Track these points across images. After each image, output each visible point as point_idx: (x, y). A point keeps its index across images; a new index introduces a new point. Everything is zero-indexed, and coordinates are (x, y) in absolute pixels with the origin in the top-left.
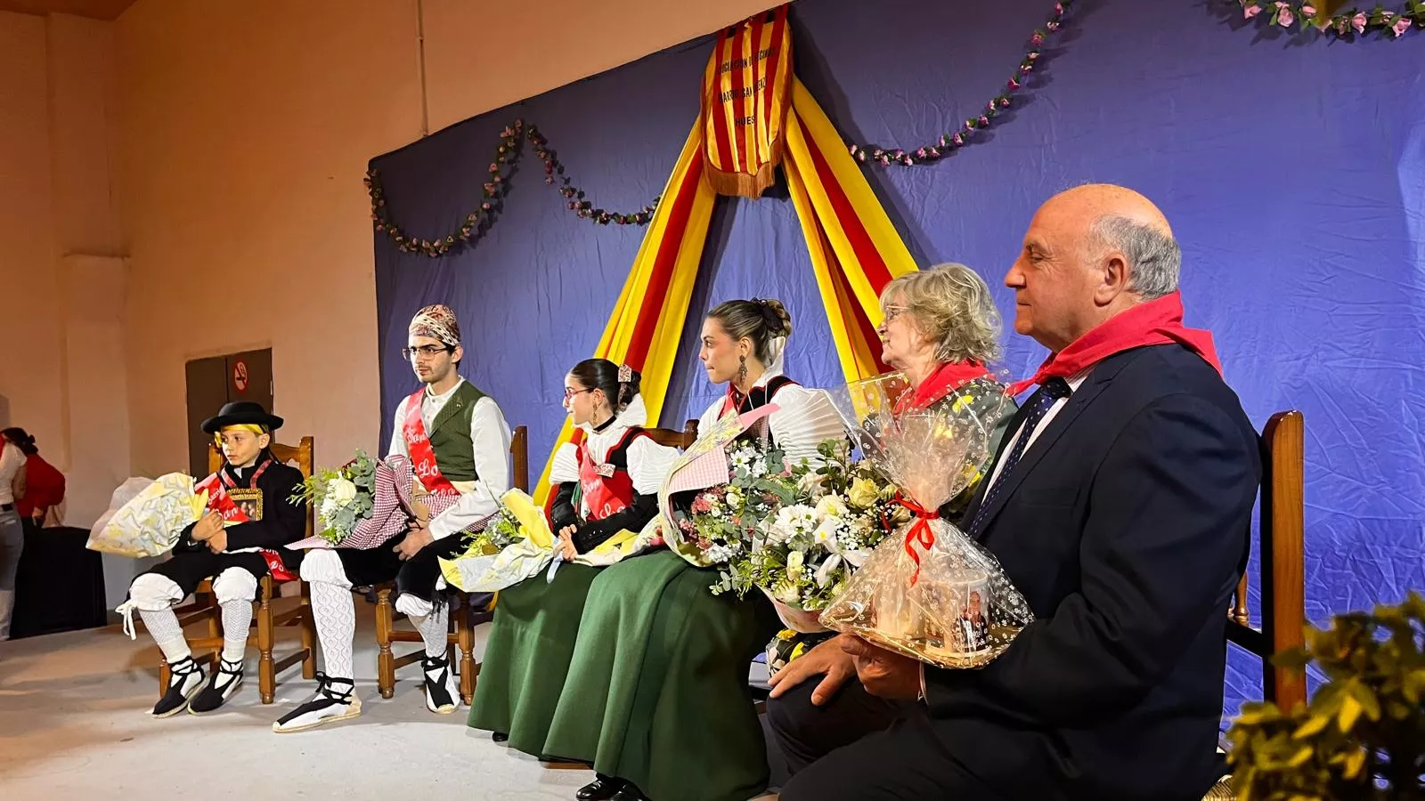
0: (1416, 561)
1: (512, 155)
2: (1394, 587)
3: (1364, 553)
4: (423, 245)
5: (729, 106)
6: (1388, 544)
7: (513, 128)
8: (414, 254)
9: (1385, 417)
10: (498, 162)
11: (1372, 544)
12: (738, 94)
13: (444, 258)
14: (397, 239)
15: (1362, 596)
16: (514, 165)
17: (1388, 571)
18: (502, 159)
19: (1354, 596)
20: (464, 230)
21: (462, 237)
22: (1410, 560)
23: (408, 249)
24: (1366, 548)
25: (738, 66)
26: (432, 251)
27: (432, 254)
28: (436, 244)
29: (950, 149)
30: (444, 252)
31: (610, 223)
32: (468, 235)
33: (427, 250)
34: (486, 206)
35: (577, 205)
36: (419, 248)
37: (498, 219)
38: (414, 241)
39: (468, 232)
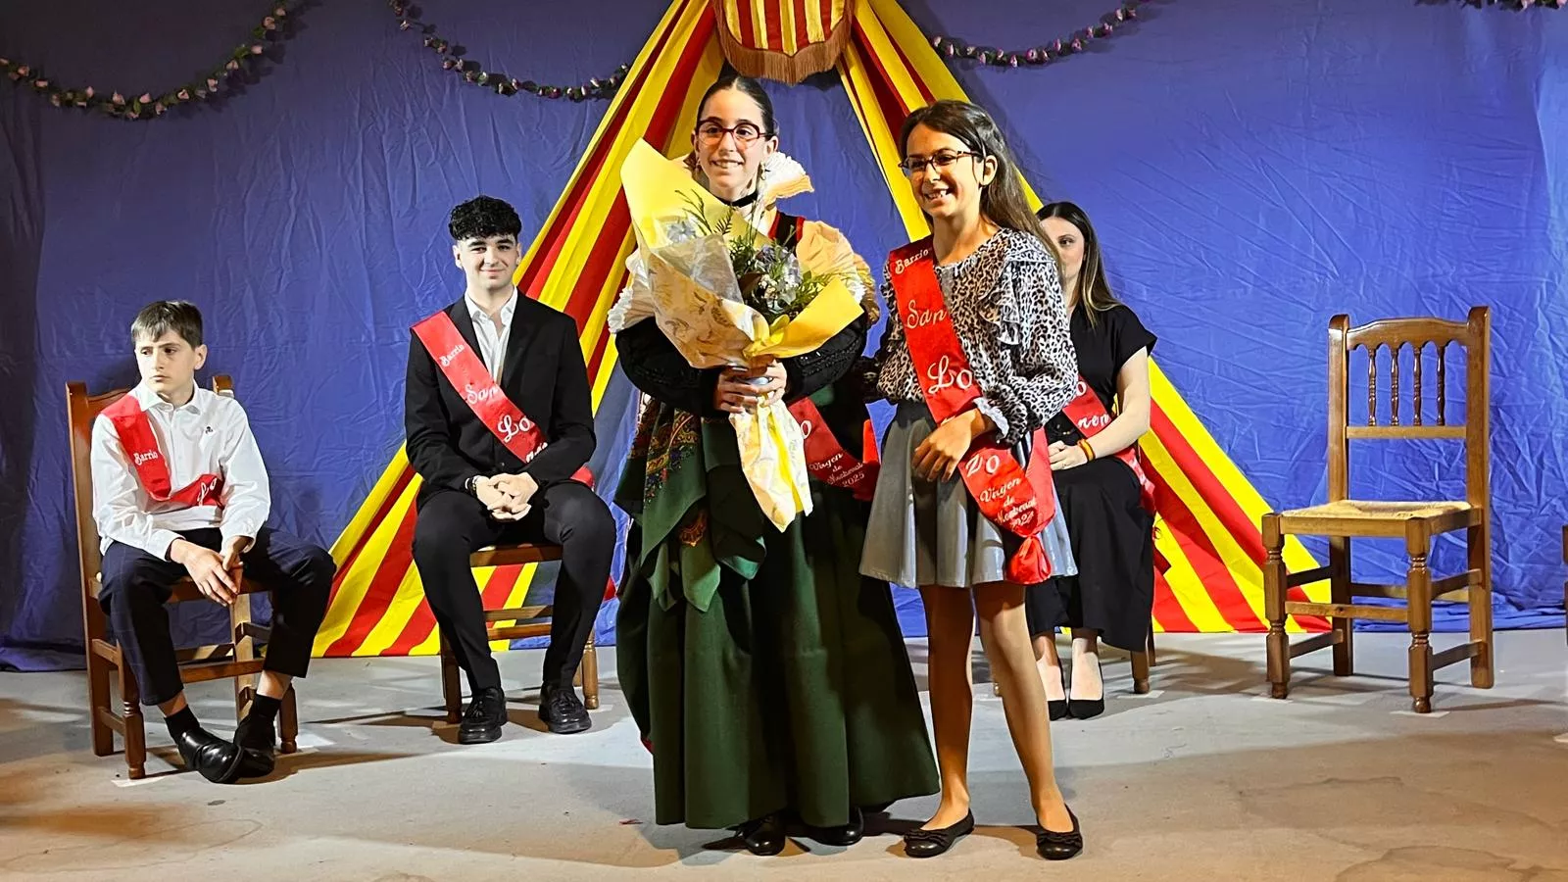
0: (1547, 436)
2: (1528, 458)
3: (1503, 433)
4: (116, 98)
6: (1524, 424)
8: (80, 111)
9: (1522, 322)
11: (1512, 426)
13: (152, 121)
14: (42, 84)
15: (1501, 471)
17: (1524, 446)
19: (1494, 471)
20: (212, 82)
21: (201, 93)
22: (1543, 435)
23: (68, 104)
24: (1506, 430)
26: (133, 111)
27: (132, 114)
28: (145, 99)
29: (1061, 54)
30: (162, 112)
31: (517, 94)
32: (215, 90)
33: (118, 107)
34: (258, 50)
35: (459, 64)
36: (93, 102)
37: (269, 71)
38: (90, 91)
39: (215, 86)
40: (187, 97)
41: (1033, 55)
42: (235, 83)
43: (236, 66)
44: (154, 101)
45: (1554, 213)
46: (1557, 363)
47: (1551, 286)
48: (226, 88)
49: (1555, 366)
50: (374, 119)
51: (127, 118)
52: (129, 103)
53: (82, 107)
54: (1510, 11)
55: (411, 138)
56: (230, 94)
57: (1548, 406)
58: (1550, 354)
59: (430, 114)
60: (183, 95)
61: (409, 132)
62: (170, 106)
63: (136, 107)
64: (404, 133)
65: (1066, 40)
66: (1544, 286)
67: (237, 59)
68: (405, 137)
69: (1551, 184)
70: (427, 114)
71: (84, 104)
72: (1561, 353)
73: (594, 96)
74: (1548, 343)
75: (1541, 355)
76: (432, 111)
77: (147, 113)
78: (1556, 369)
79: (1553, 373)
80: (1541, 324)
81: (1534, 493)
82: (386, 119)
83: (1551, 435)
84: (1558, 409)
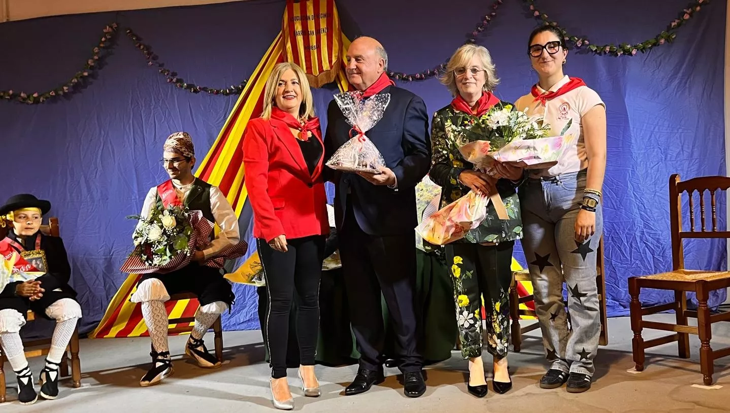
1: (108, 44)
2: (626, 244)
3: (616, 234)
4: (22, 95)
5: (300, 39)
6: (624, 230)
7: (111, 27)
8: (7, 101)
9: (622, 186)
10: (99, 47)
11: (619, 230)
12: (306, 33)
13: (39, 105)
15: (615, 250)
16: (110, 50)
17: (624, 239)
18: (102, 45)
19: (612, 250)
20: (65, 88)
21: (61, 93)
22: (632, 235)
23: (1, 97)
24: (617, 232)
25: (304, 20)
26: (30, 100)
27: (29, 101)
28: (35, 95)
29: (430, 75)
30: (43, 101)
31: (200, 93)
32: (67, 91)
33: (24, 99)
34: (86, 74)
35: (174, 80)
36: (13, 97)
37: (91, 83)
38: (11, 92)
39: (67, 89)
40: (54, 94)
41: (418, 76)
42: (76, 88)
43: (76, 81)
44: (39, 96)
45: (633, 141)
46: (637, 204)
47: (633, 171)
48: (72, 90)
49: (636, 205)
50: (138, 103)
51: (28, 104)
52: (29, 97)
53: (8, 99)
54: (613, 57)
55: (154, 111)
56: (74, 93)
57: (633, 221)
58: (634, 200)
59: (162, 101)
60: (52, 93)
61: (153, 109)
62: (47, 98)
63: (32, 98)
64: (150, 109)
65: (432, 70)
66: (630, 171)
67: (77, 78)
68: (151, 112)
69: (631, 129)
70: (161, 102)
71: (8, 97)
72: (638, 199)
73: (233, 93)
74: (633, 195)
75: (630, 200)
76: (163, 100)
77: (36, 101)
78: (636, 207)
79: (635, 207)
80: (629, 186)
81: (629, 258)
82: (143, 103)
83: (635, 234)
84: (637, 223)
